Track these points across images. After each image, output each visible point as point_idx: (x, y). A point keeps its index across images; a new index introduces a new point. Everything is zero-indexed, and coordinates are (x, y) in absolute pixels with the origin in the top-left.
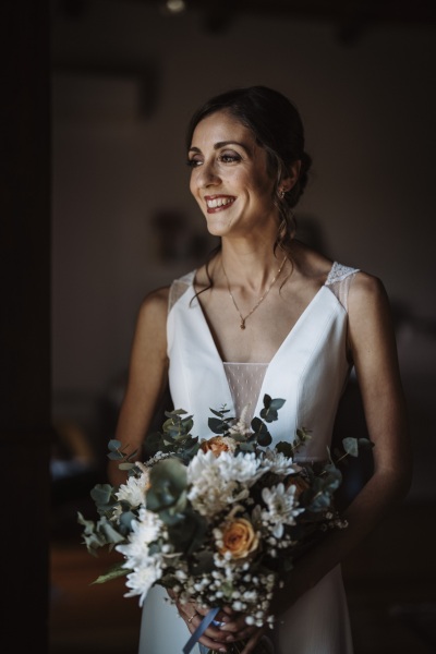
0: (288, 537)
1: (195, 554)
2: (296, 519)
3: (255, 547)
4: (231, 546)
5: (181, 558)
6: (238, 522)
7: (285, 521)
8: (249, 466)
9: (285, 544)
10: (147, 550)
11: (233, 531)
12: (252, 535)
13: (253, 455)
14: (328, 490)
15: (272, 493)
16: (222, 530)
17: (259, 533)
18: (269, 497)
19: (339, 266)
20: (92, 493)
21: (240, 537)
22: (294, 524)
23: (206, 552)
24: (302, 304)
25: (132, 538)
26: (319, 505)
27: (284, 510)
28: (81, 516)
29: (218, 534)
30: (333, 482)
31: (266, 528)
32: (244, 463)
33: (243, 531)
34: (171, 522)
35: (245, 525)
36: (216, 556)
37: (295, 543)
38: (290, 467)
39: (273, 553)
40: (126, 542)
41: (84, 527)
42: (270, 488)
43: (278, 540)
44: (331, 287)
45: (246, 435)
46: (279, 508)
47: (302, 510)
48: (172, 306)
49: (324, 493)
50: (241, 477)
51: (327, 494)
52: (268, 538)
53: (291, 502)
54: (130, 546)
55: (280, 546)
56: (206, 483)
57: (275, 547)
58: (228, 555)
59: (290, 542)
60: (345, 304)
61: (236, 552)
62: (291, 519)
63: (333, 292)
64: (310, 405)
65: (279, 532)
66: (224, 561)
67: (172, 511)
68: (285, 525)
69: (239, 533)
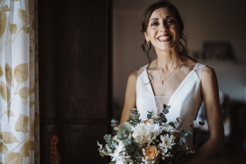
0: (169, 153)
1: (136, 157)
2: (172, 146)
3: (157, 155)
4: (148, 155)
5: (131, 158)
6: (151, 147)
7: (168, 147)
8: (157, 128)
9: (168, 155)
10: (119, 154)
11: (150, 150)
12: (156, 151)
13: (159, 124)
14: (184, 136)
15: (164, 137)
16: (146, 149)
17: (159, 151)
18: (162, 138)
19: (199, 64)
20: (104, 137)
21: (152, 152)
22: (171, 148)
23: (139, 157)
24: (185, 76)
25: (115, 151)
26: (181, 142)
27: (168, 143)
28: (98, 143)
29: (143, 150)
30: (185, 133)
31: (162, 150)
32: (155, 127)
33: (153, 150)
34: (127, 144)
35: (154, 148)
36: (143, 158)
37: (172, 156)
38: (172, 129)
39: (163, 158)
40: (113, 152)
41: (99, 147)
42: (163, 135)
43: (166, 154)
44: (195, 71)
45: (157, 118)
46: (166, 143)
47: (175, 144)
48: (139, 76)
49: (182, 137)
50: (153, 131)
51: (184, 138)
52: (162, 153)
53: (171, 141)
54: (114, 153)
55: (166, 156)
56: (140, 132)
57: (165, 157)
58: (147, 158)
59: (170, 155)
60: (200, 77)
61: (150, 157)
62: (170, 146)
63: (196, 72)
64: (185, 112)
65: (166, 151)
66: (145, 160)
67: (126, 140)
68: (168, 148)
69: (152, 151)
